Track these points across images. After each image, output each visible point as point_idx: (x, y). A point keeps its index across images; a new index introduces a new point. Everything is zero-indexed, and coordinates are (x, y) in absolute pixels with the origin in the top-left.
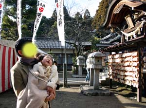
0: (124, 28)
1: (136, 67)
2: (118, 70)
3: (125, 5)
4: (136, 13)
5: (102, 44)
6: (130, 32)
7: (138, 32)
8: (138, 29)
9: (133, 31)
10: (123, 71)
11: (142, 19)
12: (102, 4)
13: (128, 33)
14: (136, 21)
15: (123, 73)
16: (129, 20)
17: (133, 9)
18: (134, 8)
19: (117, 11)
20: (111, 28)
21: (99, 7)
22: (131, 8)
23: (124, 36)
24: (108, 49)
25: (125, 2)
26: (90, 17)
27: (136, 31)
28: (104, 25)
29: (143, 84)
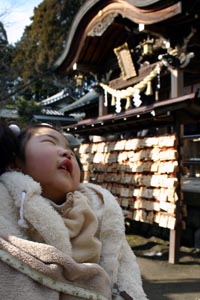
0: (108, 76)
1: (169, 174)
2: (113, 183)
3: (120, 16)
4: (149, 41)
5: (45, 115)
6: (125, 88)
7: (145, 89)
8: (146, 80)
9: (132, 86)
10: (126, 186)
11: (160, 57)
12: (40, 12)
13: (120, 89)
14: (142, 62)
15: (128, 190)
16: (124, 57)
17: (141, 28)
18: (146, 26)
19: (96, 29)
20: (76, 72)
21: (32, 19)
22: (137, 25)
23: (110, 96)
24: (80, 127)
25: (122, 9)
26: (6, 42)
27: (141, 85)
28: (59, 62)
29: (184, 219)
